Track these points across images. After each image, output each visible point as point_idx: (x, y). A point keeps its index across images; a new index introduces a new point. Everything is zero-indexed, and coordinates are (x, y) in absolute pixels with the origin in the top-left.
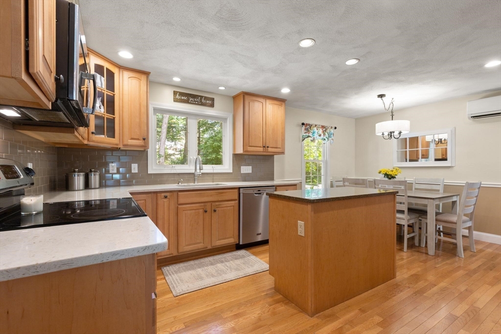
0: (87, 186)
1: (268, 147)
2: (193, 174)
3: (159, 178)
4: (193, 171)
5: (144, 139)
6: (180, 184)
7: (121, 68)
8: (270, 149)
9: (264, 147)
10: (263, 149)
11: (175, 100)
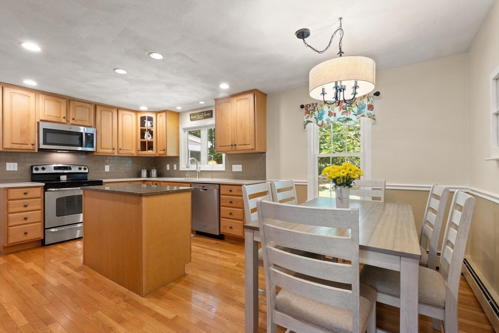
0: (149, 175)
1: (236, 145)
2: (196, 171)
3: (183, 174)
4: (195, 169)
5: (164, 150)
6: (189, 178)
7: (157, 112)
8: (238, 147)
9: (232, 145)
10: (232, 148)
11: (191, 120)
